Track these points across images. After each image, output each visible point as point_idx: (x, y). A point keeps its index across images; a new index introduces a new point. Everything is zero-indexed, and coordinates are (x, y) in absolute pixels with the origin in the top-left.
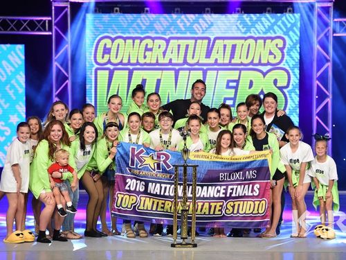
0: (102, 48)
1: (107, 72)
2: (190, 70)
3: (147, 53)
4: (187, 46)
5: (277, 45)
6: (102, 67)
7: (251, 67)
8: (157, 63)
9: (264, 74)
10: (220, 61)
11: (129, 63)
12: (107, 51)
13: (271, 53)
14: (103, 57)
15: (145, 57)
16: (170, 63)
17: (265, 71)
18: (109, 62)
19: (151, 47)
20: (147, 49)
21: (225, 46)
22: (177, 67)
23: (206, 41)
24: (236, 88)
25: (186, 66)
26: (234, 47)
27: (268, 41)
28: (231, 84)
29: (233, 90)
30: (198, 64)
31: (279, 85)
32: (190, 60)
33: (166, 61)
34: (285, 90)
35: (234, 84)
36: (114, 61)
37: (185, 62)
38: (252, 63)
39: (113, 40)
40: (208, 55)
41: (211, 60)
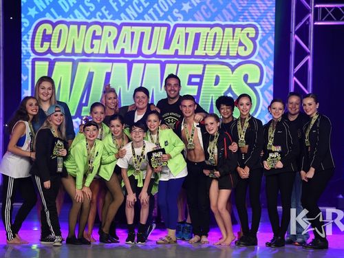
0: (41, 34)
1: (46, 64)
2: (145, 62)
3: (95, 42)
4: (143, 34)
5: (248, 34)
6: (40, 57)
7: (217, 59)
8: (107, 54)
9: (233, 69)
10: (181, 53)
11: (73, 53)
12: (47, 38)
13: (241, 44)
14: (42, 45)
15: (92, 46)
16: (122, 53)
17: (233, 64)
18: (49, 51)
19: (100, 34)
20: (95, 37)
21: (187, 35)
22: (130, 59)
23: (164, 29)
24: (200, 84)
25: (140, 58)
26: (198, 36)
27: (238, 30)
28: (194, 80)
29: (196, 87)
30: (154, 55)
31: (250, 81)
32: (145, 51)
33: (118, 51)
34: (258, 88)
35: (197, 80)
36: (55, 50)
37: (140, 53)
38: (218, 55)
39: (54, 25)
40: (167, 46)
41: (171, 52)
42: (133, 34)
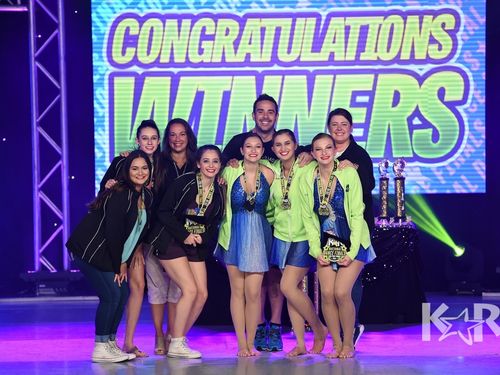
0: (123, 36)
1: (131, 80)
2: (283, 74)
3: (206, 45)
4: (278, 30)
5: (443, 25)
6: (121, 70)
7: (396, 66)
8: (223, 63)
9: (421, 80)
10: (338, 57)
11: (172, 63)
12: (130, 41)
13: (432, 40)
14: (124, 53)
15: (201, 51)
16: (247, 61)
17: (421, 73)
18: (135, 61)
19: (213, 33)
20: (204, 37)
21: (347, 29)
22: (260, 69)
23: (312, 21)
24: (369, 106)
25: (276, 67)
26: (364, 30)
27: (428, 19)
28: (360, 99)
29: (364, 110)
30: (297, 62)
31: (447, 98)
32: (283, 56)
33: (241, 58)
34: (460, 109)
35: (366, 99)
36: (144, 59)
37: (275, 59)
38: (397, 60)
39: (141, 21)
40: (317, 46)
41: (323, 56)
42: (263, 30)
